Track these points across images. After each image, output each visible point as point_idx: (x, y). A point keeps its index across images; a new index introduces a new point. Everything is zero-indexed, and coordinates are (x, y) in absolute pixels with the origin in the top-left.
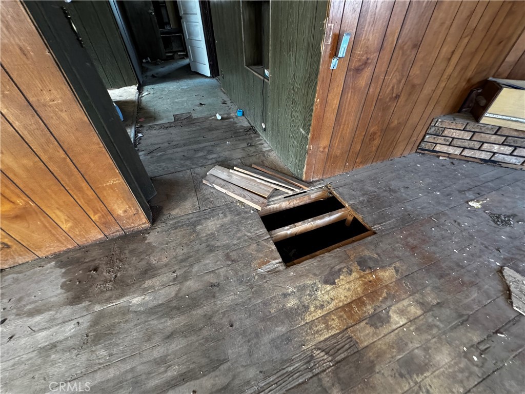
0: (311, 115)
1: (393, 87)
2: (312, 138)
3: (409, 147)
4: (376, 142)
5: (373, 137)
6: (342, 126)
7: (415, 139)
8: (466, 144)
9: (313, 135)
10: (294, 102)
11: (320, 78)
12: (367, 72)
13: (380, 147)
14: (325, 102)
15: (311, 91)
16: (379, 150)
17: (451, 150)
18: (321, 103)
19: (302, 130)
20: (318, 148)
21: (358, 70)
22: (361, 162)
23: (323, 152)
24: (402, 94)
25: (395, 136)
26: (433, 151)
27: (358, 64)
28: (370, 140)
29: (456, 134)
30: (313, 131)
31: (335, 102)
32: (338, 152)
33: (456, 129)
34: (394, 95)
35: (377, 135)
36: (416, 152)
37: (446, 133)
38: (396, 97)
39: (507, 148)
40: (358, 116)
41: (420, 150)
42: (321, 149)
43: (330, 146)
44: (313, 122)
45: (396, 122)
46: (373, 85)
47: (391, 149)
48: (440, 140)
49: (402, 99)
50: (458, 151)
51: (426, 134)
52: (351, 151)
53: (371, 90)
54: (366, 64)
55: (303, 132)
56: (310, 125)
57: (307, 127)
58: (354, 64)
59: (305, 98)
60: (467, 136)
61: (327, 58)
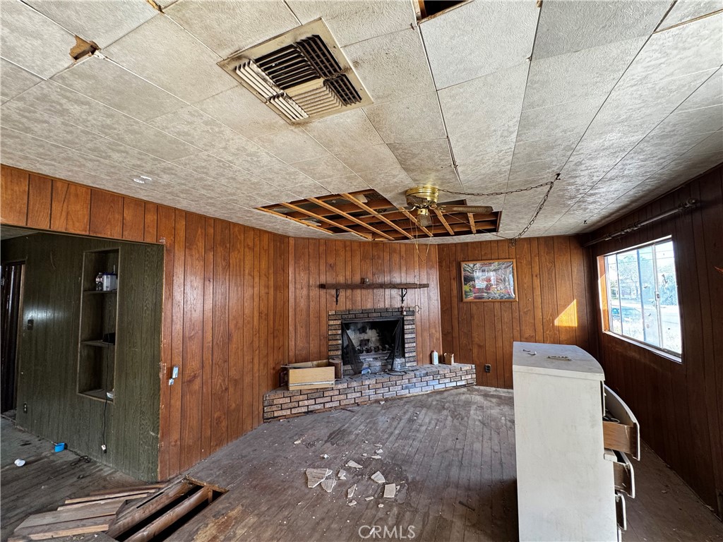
0: (159, 418)
1: (221, 385)
2: (162, 436)
3: (256, 420)
4: (224, 424)
5: (219, 420)
6: (188, 419)
7: (257, 412)
8: (290, 405)
9: (163, 433)
10: (142, 413)
11: (162, 392)
12: (198, 381)
13: (229, 427)
14: (169, 406)
15: (156, 401)
16: (229, 430)
17: (284, 413)
18: (166, 407)
19: (152, 433)
20: (170, 443)
21: (190, 381)
22: (216, 445)
23: (175, 445)
24: (230, 386)
25: (239, 416)
26: (274, 417)
27: (189, 379)
28: (217, 423)
29: (281, 401)
30: (163, 430)
31: (178, 403)
32: (191, 442)
33: (279, 398)
34: (224, 389)
35: (222, 418)
36: (264, 422)
37: (275, 402)
38: (226, 389)
39: (311, 400)
40: (200, 408)
41: (266, 420)
42: (173, 443)
43: (181, 439)
44: (161, 422)
45: (234, 405)
46: (204, 387)
47: (240, 426)
48: (274, 408)
49: (231, 390)
50: (288, 412)
51: (264, 407)
52: (203, 437)
53: (204, 390)
54: (195, 377)
55: (153, 434)
56: (158, 426)
57: (156, 429)
58: (186, 378)
59: (152, 406)
60: (288, 400)
61: (165, 380)
